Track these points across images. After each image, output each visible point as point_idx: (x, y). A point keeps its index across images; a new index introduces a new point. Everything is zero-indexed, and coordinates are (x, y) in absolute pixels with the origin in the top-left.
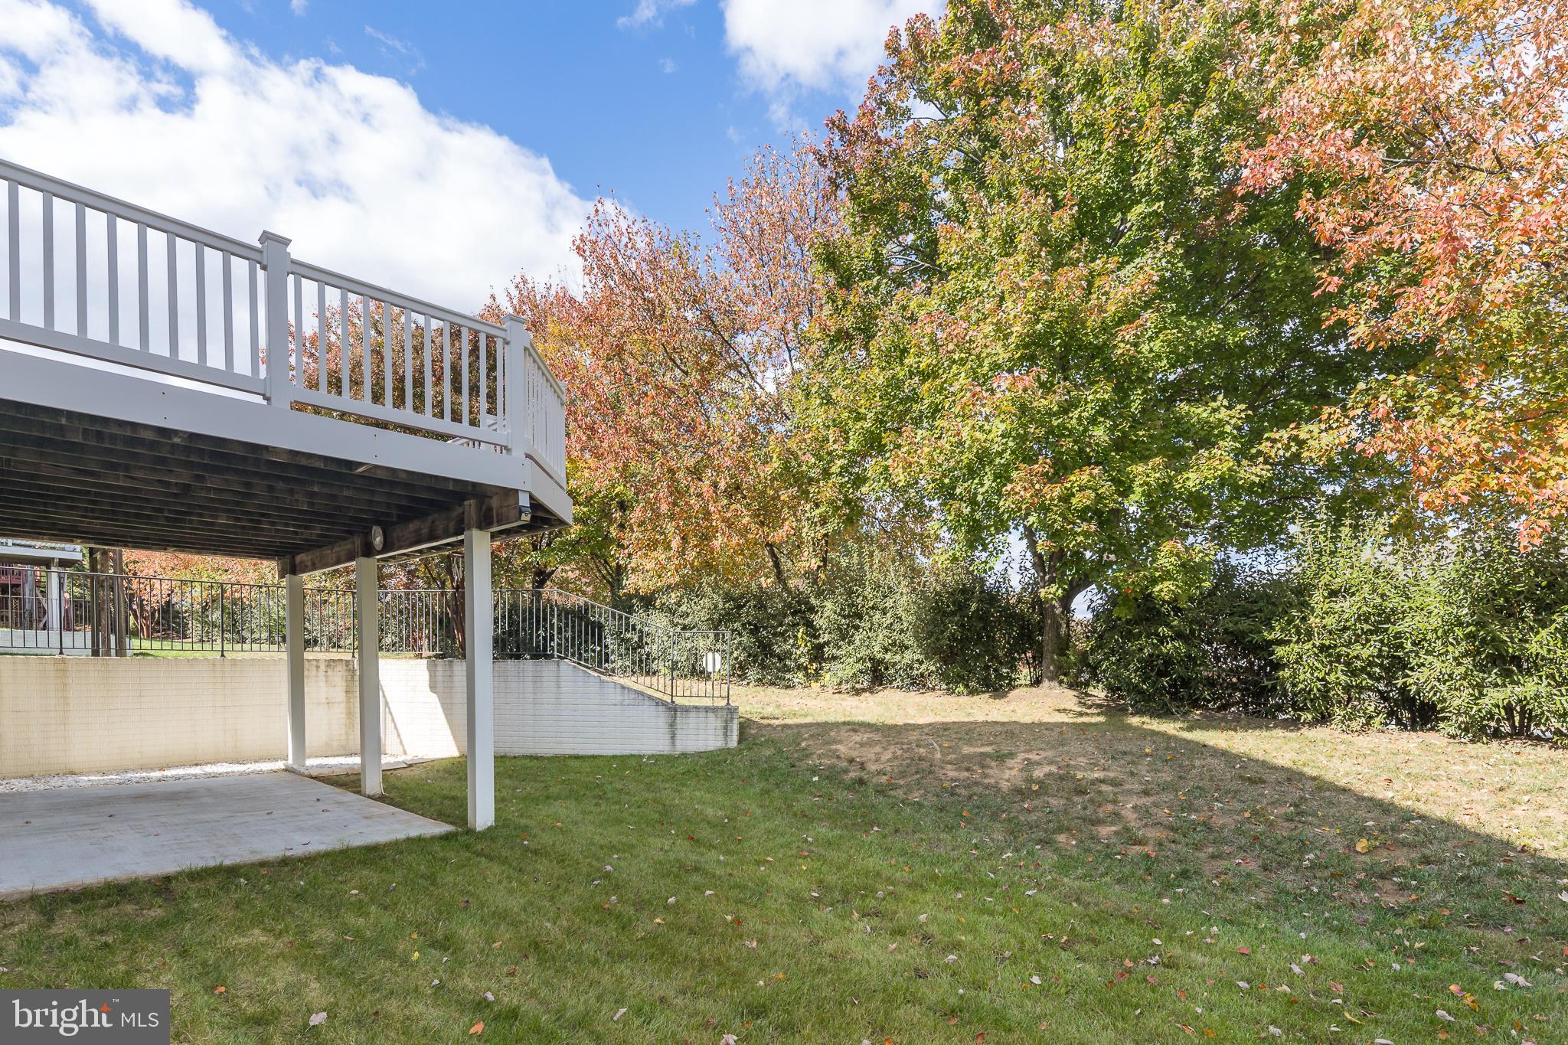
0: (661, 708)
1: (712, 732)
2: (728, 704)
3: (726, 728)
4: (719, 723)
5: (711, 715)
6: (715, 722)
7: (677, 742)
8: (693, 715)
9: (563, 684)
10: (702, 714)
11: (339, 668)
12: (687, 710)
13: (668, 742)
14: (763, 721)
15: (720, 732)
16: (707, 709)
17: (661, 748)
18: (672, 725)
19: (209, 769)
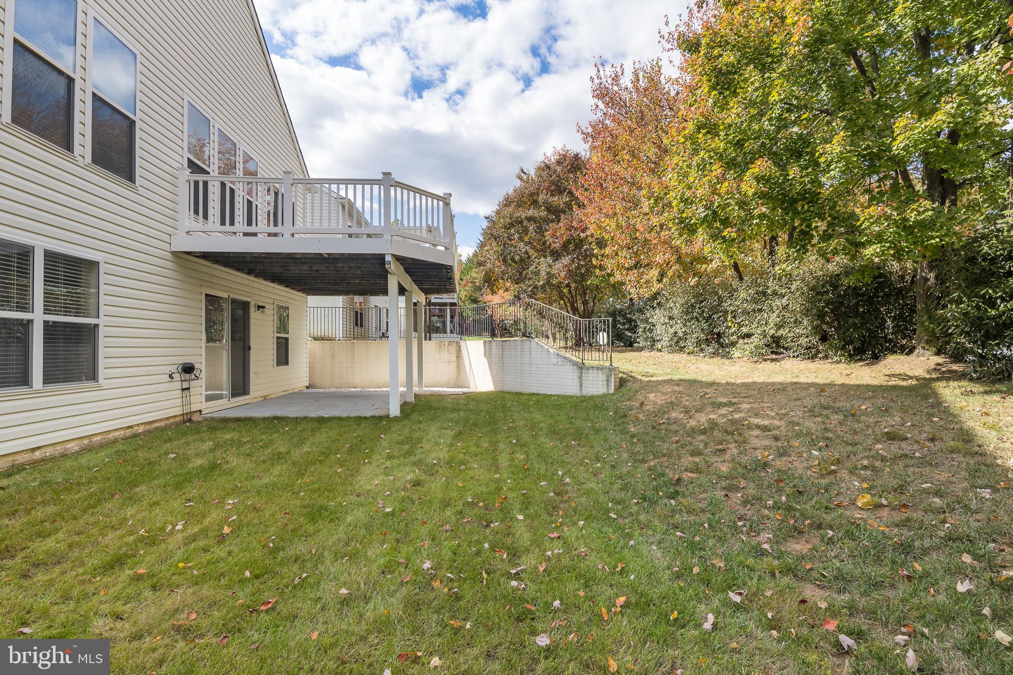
0: (575, 367)
1: (600, 383)
2: (611, 365)
3: (608, 381)
4: (604, 377)
5: (600, 372)
6: (601, 377)
7: (583, 389)
8: (591, 371)
9: (532, 353)
10: (595, 371)
11: (453, 345)
12: (588, 369)
13: (578, 388)
14: (643, 378)
15: (605, 383)
16: (598, 368)
17: (575, 391)
18: (580, 378)
19: (432, 389)
